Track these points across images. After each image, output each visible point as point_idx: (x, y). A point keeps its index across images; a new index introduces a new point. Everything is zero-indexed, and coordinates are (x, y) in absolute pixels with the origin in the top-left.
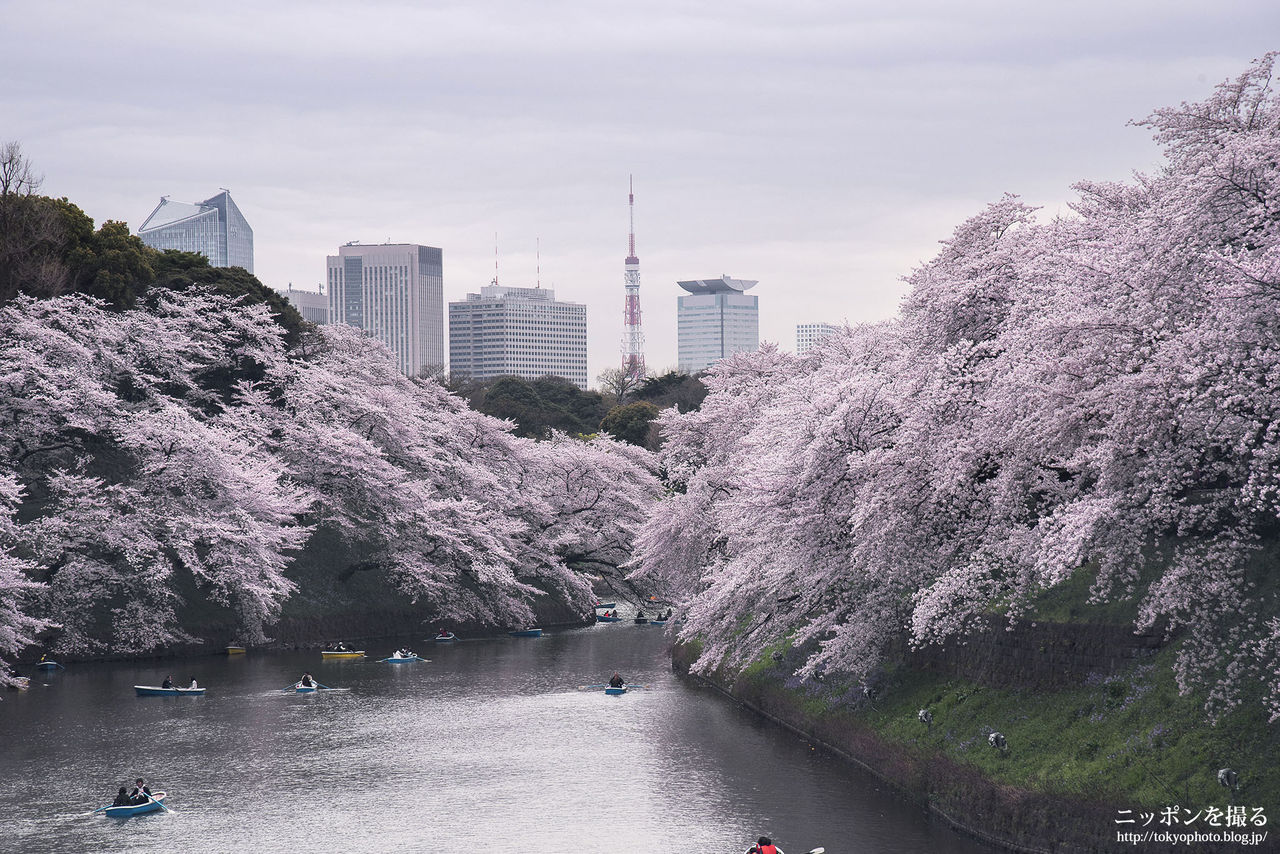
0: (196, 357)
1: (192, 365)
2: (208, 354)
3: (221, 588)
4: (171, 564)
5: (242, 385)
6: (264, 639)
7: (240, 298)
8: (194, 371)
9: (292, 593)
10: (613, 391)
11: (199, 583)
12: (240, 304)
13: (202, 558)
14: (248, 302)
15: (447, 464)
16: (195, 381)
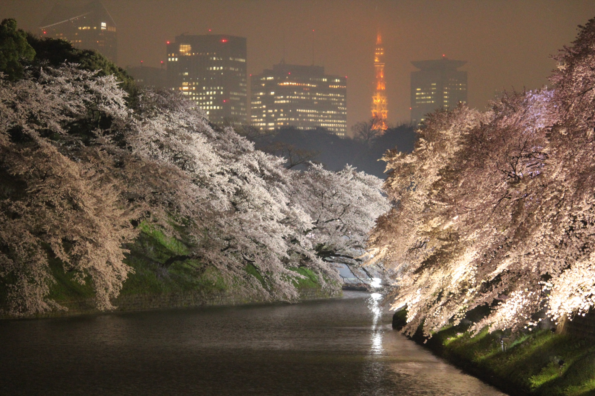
0: (65, 111)
1: (62, 117)
2: (74, 110)
3: (81, 272)
4: (46, 254)
5: (98, 131)
6: (109, 306)
7: (96, 72)
8: (64, 121)
9: (129, 275)
10: (362, 137)
11: (66, 268)
12: (96, 76)
13: (67, 250)
14: (102, 74)
15: (238, 187)
16: (64, 128)
